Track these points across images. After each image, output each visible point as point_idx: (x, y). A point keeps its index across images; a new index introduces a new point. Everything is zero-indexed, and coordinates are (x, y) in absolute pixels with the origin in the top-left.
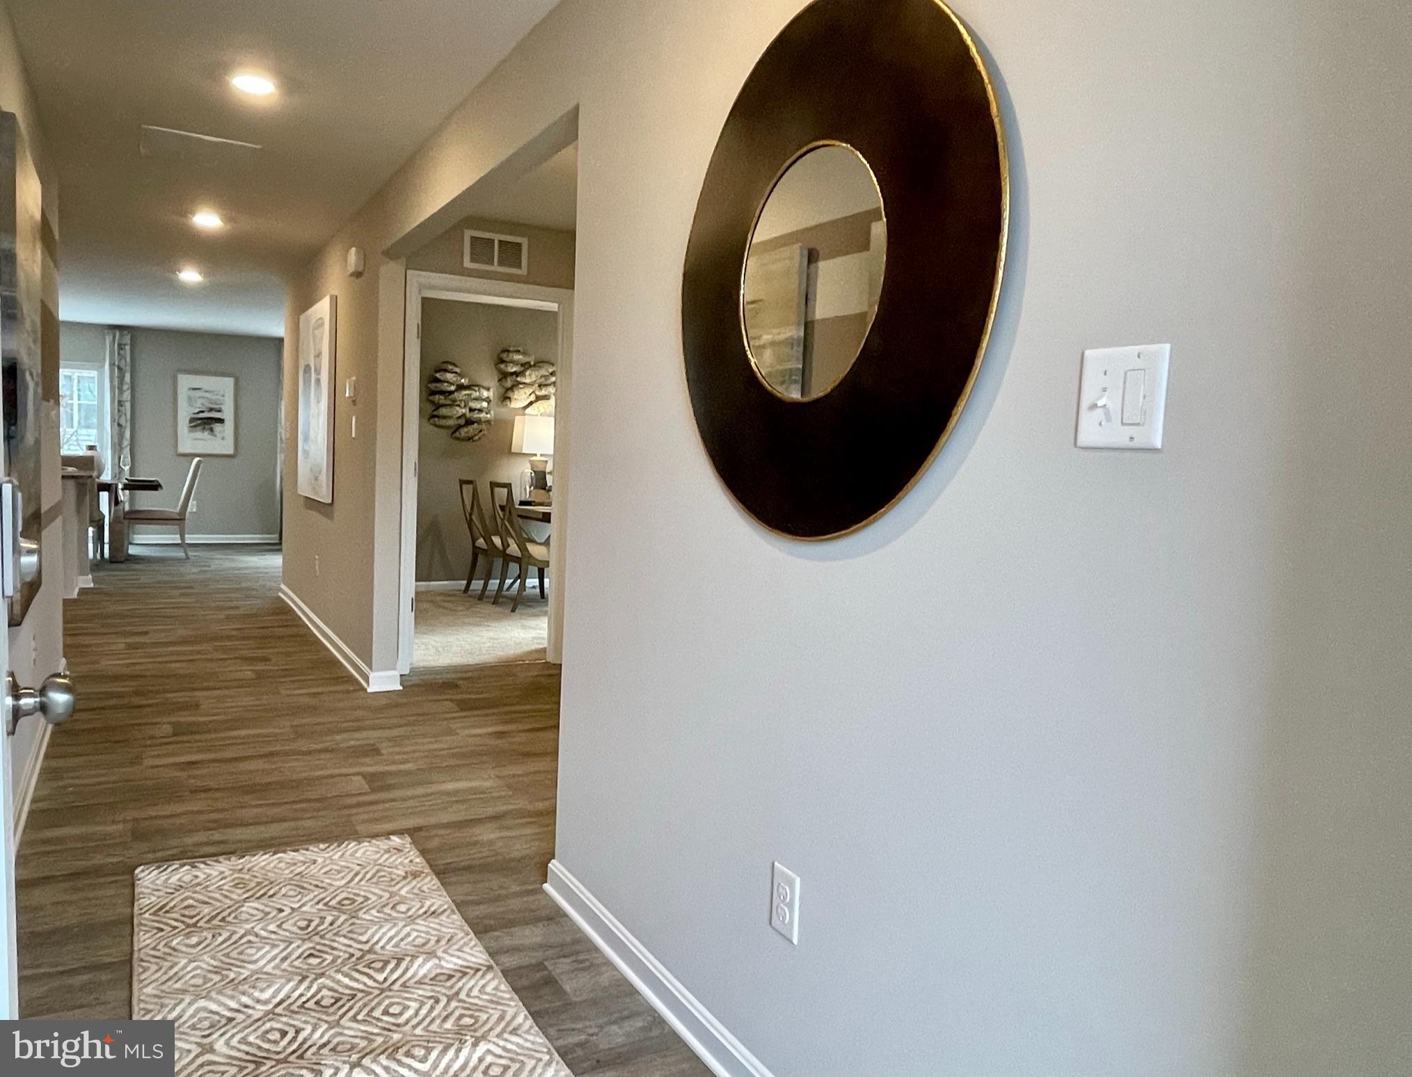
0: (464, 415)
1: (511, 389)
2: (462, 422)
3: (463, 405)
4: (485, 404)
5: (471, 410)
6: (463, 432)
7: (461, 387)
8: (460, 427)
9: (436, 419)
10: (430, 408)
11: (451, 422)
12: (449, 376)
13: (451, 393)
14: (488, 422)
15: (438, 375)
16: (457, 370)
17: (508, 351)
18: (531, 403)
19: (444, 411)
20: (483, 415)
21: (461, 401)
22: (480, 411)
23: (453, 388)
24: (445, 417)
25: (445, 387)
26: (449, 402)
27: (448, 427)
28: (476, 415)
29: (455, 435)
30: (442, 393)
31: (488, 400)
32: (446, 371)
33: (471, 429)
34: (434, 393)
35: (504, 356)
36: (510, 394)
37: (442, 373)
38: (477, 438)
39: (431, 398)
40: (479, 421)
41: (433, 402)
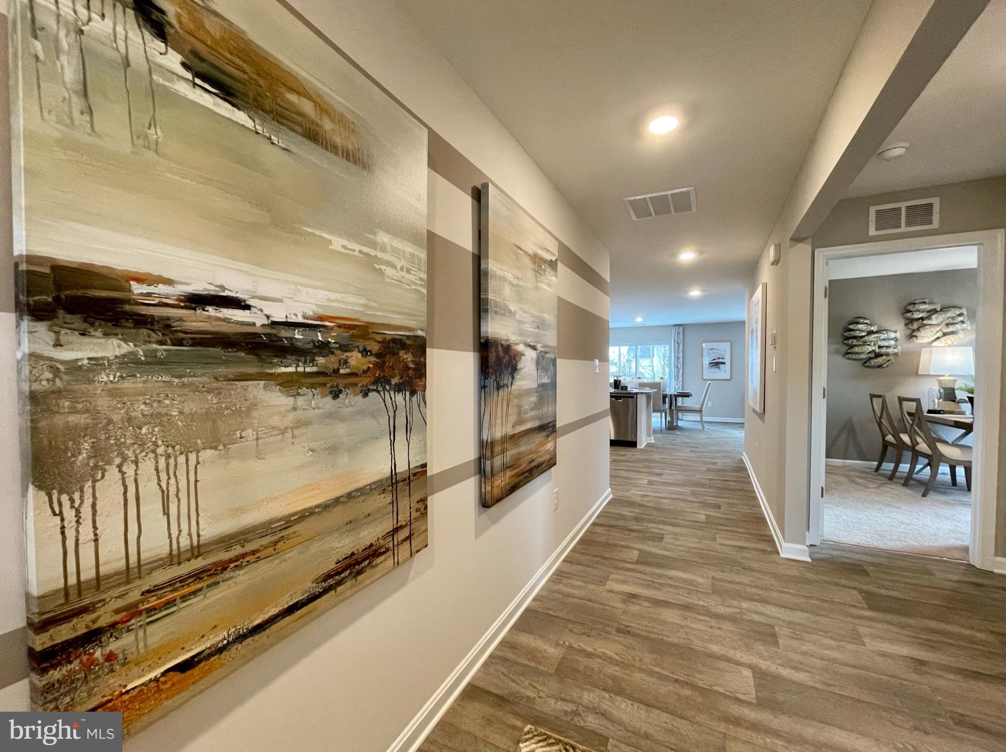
0: (874, 351)
1: (918, 329)
2: (872, 355)
3: (872, 344)
4: (893, 342)
5: (880, 347)
6: (873, 362)
7: (870, 333)
8: (870, 358)
9: (850, 355)
10: (845, 348)
11: (863, 356)
12: (860, 326)
13: (862, 337)
14: (896, 354)
15: (851, 327)
16: (867, 321)
17: (914, 304)
18: (938, 338)
19: (856, 349)
20: (890, 350)
21: (871, 342)
22: (888, 347)
23: (864, 334)
24: (857, 353)
25: (857, 333)
26: (860, 343)
27: (860, 360)
28: (884, 350)
29: (866, 364)
30: (855, 337)
31: (896, 339)
32: (858, 323)
33: (880, 360)
34: (848, 338)
35: (911, 308)
36: (916, 333)
37: (855, 325)
38: (885, 365)
39: (846, 342)
40: (887, 355)
41: (847, 345)
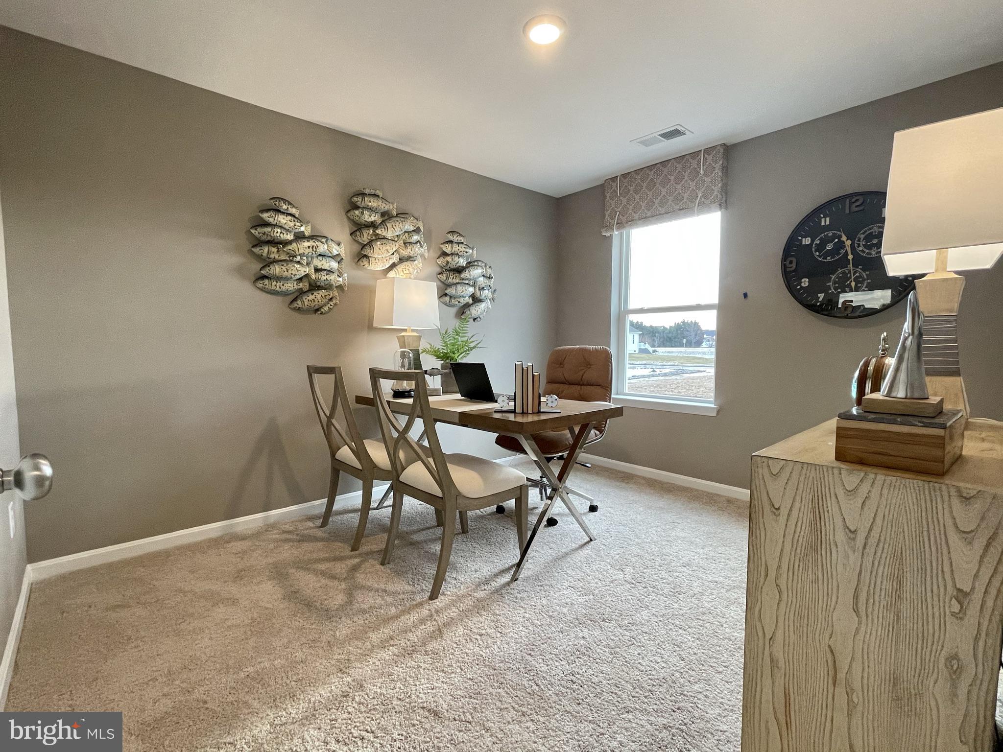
0: (307, 276)
2: (304, 286)
3: (305, 262)
4: (334, 265)
5: (317, 270)
6: (308, 300)
7: (300, 237)
8: (301, 293)
9: (266, 282)
10: (255, 266)
11: (290, 286)
12: (282, 219)
13: (286, 243)
14: (340, 287)
15: (265, 216)
16: (293, 211)
17: (363, 195)
19: (276, 269)
21: (301, 255)
23: (290, 237)
24: (279, 279)
25: (277, 233)
26: (283, 257)
27: (285, 294)
29: (295, 305)
30: (274, 242)
32: (278, 211)
33: (319, 296)
34: (259, 243)
35: (358, 200)
36: (366, 251)
37: (272, 213)
38: (326, 308)
39: (256, 250)
41: (259, 257)
